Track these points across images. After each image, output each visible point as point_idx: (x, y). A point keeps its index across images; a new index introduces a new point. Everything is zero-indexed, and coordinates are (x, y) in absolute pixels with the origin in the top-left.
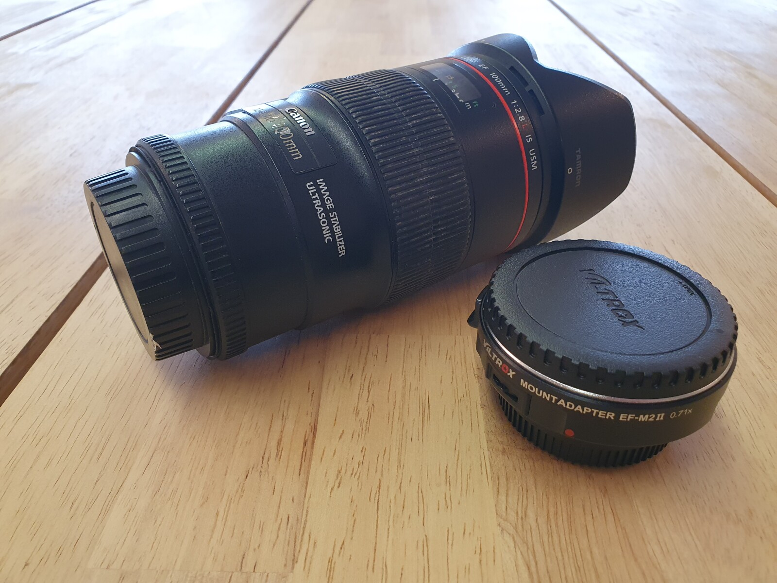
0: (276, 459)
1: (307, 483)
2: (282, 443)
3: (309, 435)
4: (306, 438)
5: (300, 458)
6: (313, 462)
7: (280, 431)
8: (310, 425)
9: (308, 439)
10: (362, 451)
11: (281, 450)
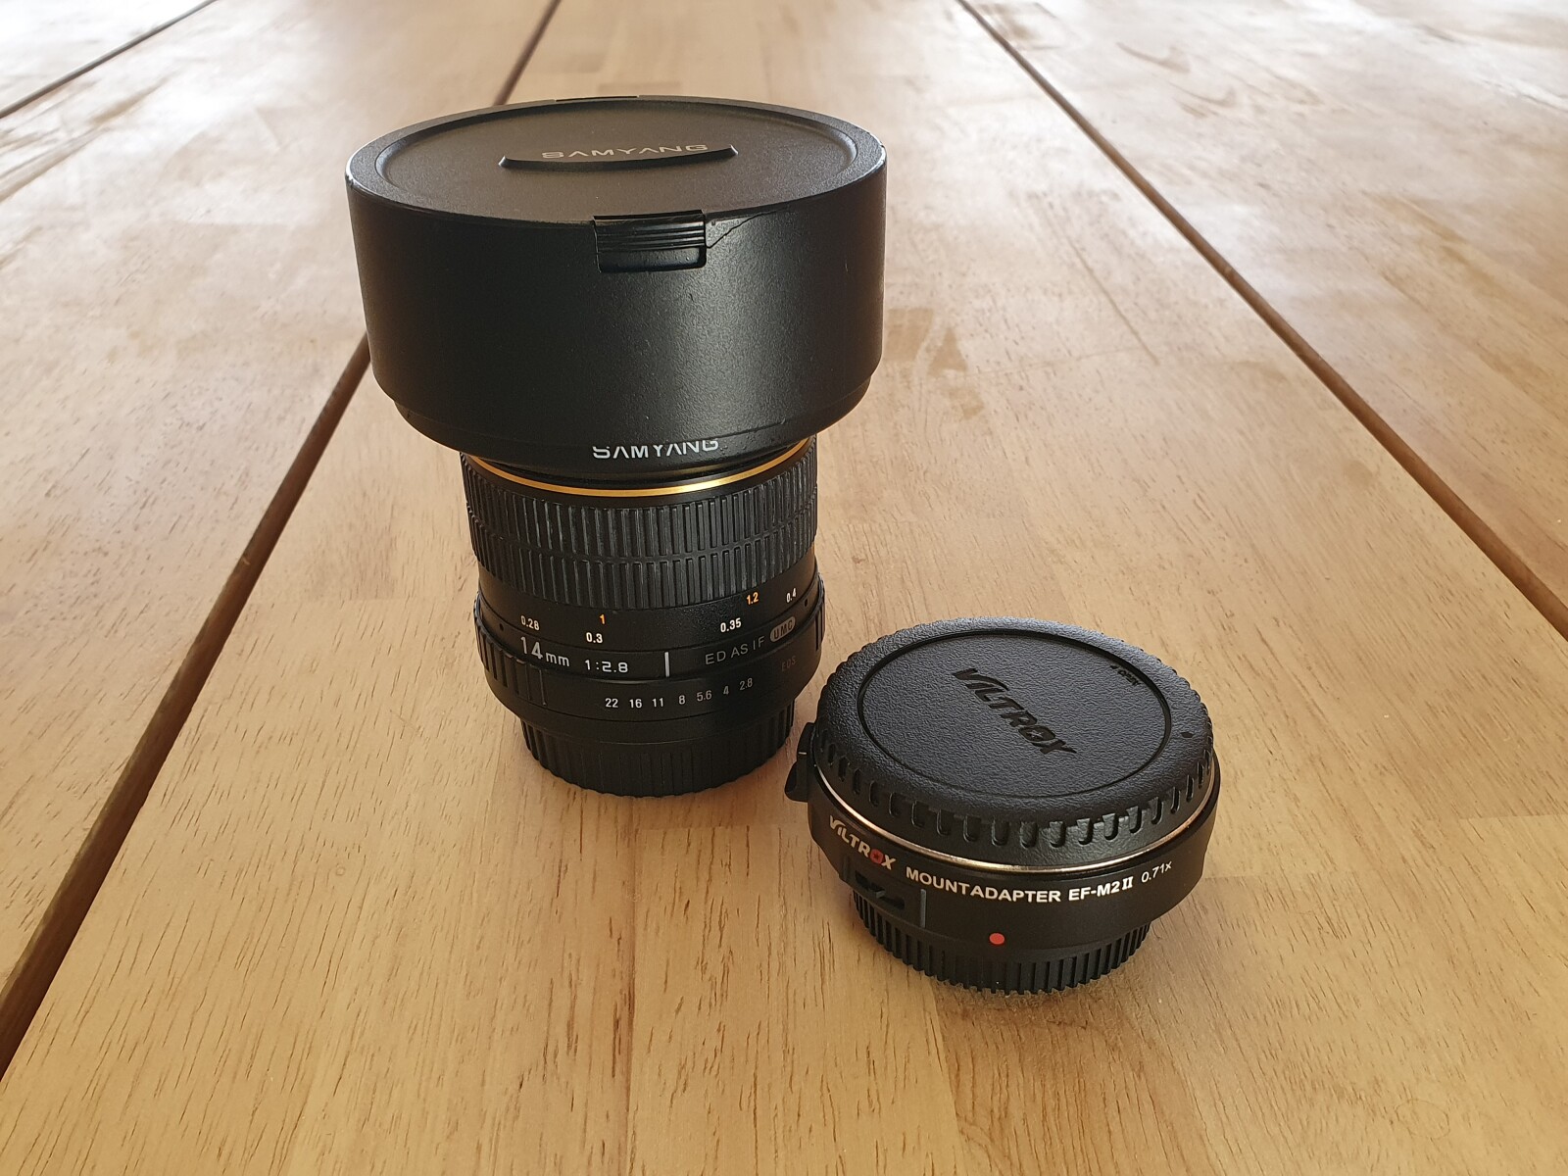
0: (568, 1054)
1: (628, 1089)
2: (575, 1025)
3: (622, 1009)
4: (618, 1016)
5: (611, 1048)
6: (635, 1054)
7: (569, 1006)
8: (621, 993)
9: (620, 1018)
10: (719, 1030)
11: (575, 1037)
